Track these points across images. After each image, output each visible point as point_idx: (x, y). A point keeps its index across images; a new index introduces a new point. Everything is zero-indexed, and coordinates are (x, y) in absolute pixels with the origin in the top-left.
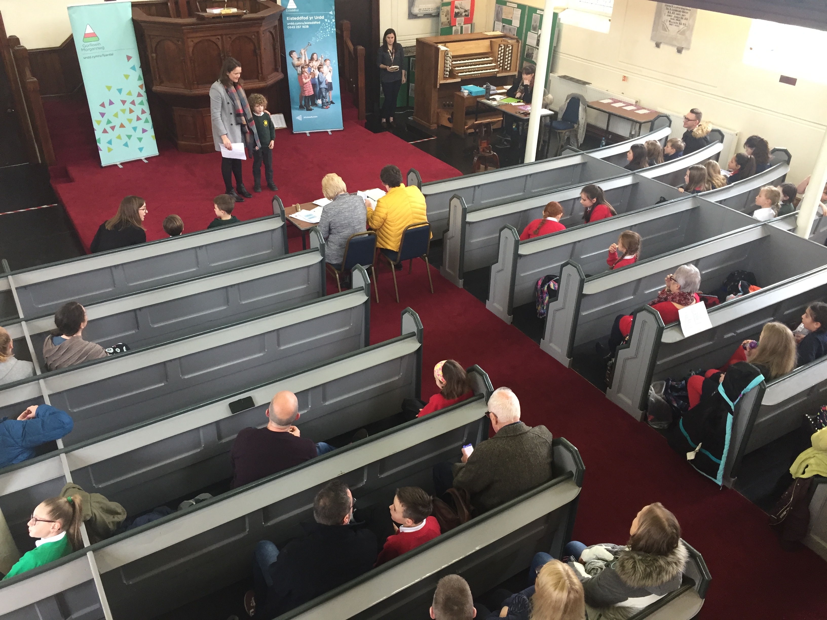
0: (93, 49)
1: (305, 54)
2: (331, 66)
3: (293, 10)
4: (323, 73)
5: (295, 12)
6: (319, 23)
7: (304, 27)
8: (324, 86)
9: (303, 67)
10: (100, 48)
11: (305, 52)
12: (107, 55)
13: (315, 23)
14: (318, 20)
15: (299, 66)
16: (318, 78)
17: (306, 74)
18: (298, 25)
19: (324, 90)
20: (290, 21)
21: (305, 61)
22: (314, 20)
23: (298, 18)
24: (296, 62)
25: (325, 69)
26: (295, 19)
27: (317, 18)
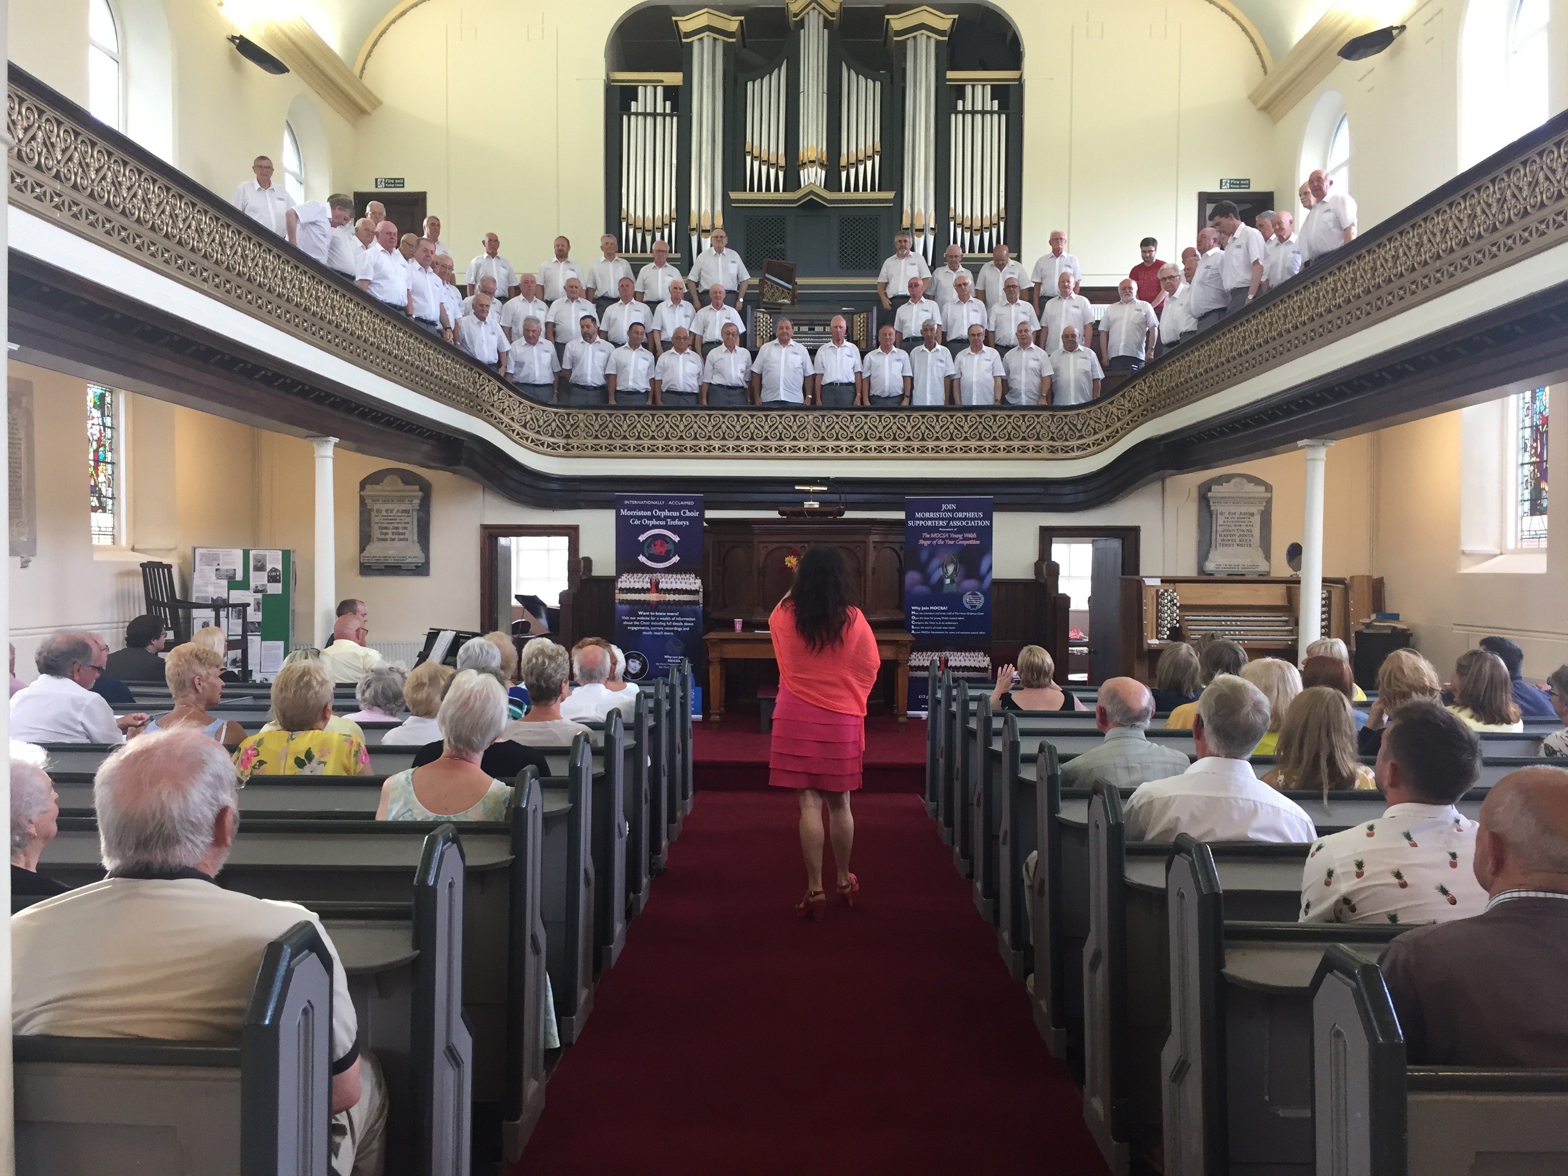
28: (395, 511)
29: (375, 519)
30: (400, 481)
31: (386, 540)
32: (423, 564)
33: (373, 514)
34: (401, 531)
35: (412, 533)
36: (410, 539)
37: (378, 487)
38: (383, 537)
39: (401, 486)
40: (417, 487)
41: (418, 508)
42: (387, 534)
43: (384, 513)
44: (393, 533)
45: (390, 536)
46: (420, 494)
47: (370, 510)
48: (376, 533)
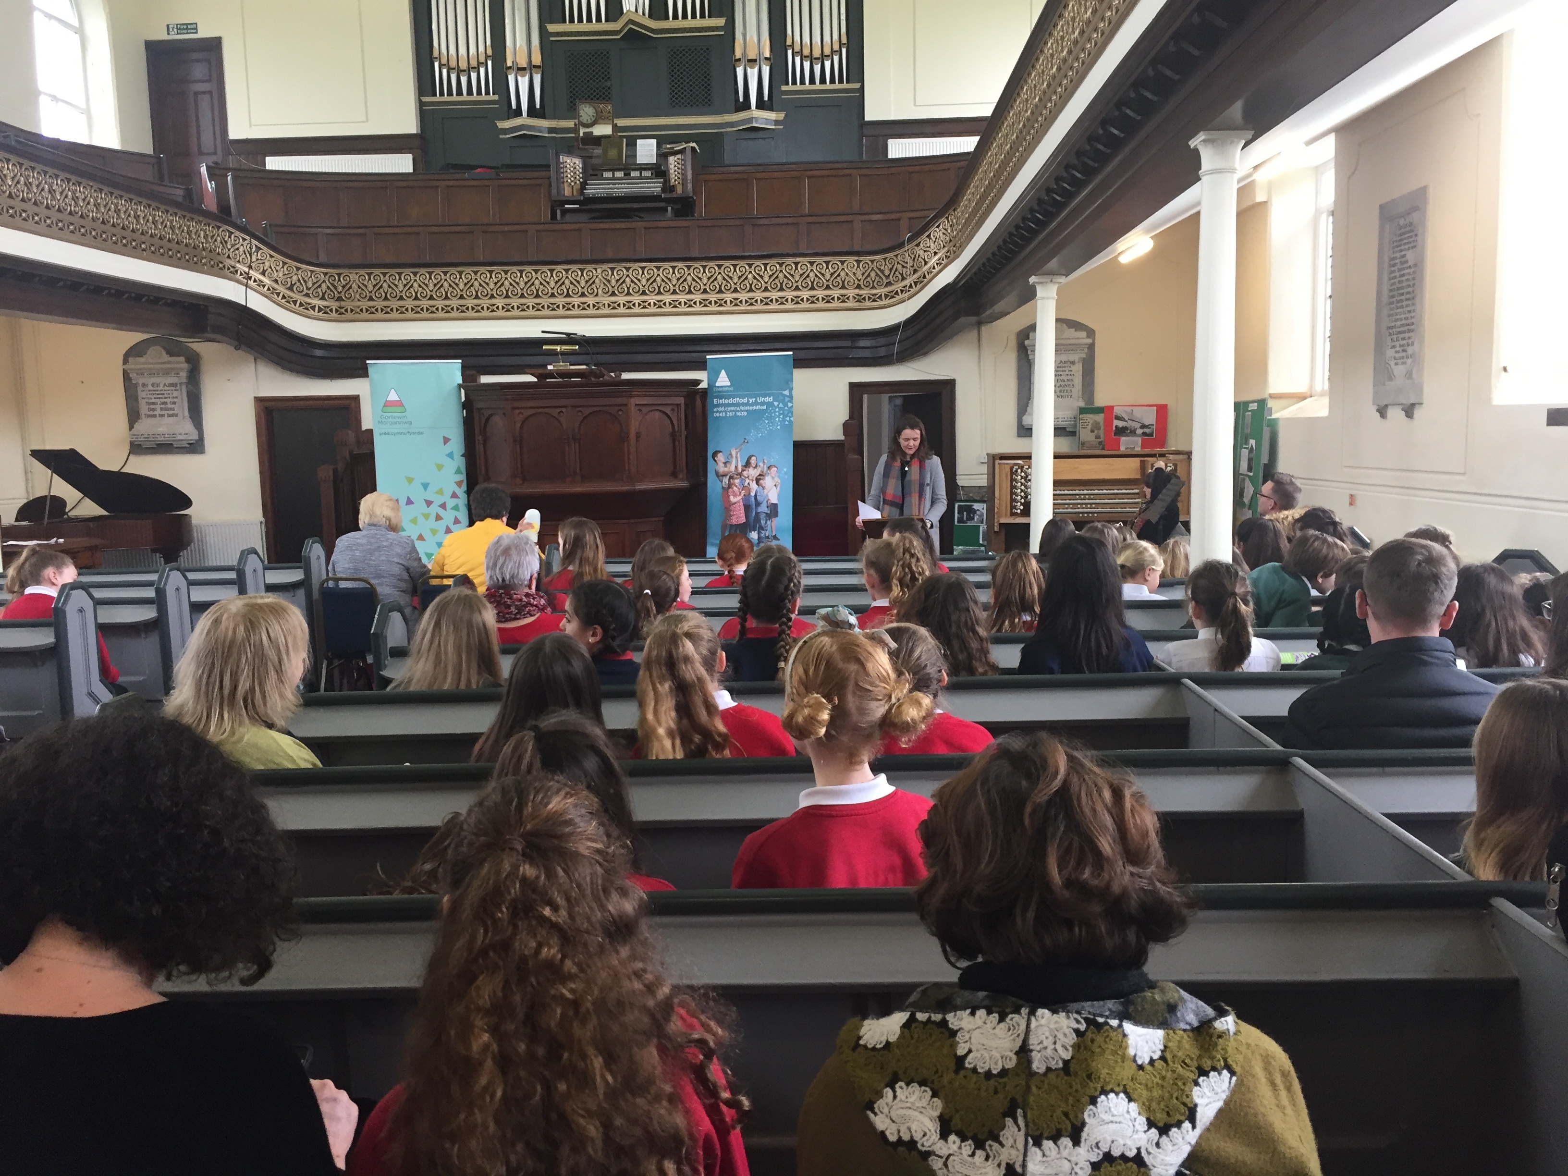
0: (396, 423)
1: (737, 457)
2: (779, 477)
3: (725, 389)
4: (764, 488)
5: (728, 391)
6: (765, 407)
7: (739, 414)
8: (763, 509)
9: (731, 478)
10: (406, 423)
11: (737, 453)
12: (414, 433)
13: (758, 407)
14: (762, 404)
15: (725, 475)
16: (756, 495)
17: (735, 488)
18: (731, 411)
19: (762, 516)
20: (718, 405)
21: (736, 467)
22: (756, 403)
23: (731, 401)
24: (722, 469)
25: (768, 482)
26: (726, 401)
27: (762, 399)
28: (162, 385)
29: (141, 394)
30: (164, 353)
31: (154, 416)
32: (197, 441)
33: (140, 388)
34: (169, 406)
35: (182, 407)
36: (180, 415)
37: (142, 360)
38: (151, 413)
39: (166, 358)
40: (182, 359)
41: (185, 381)
42: (154, 410)
43: (150, 388)
44: (161, 409)
45: (157, 413)
46: (185, 366)
47: (136, 385)
48: (144, 409)
